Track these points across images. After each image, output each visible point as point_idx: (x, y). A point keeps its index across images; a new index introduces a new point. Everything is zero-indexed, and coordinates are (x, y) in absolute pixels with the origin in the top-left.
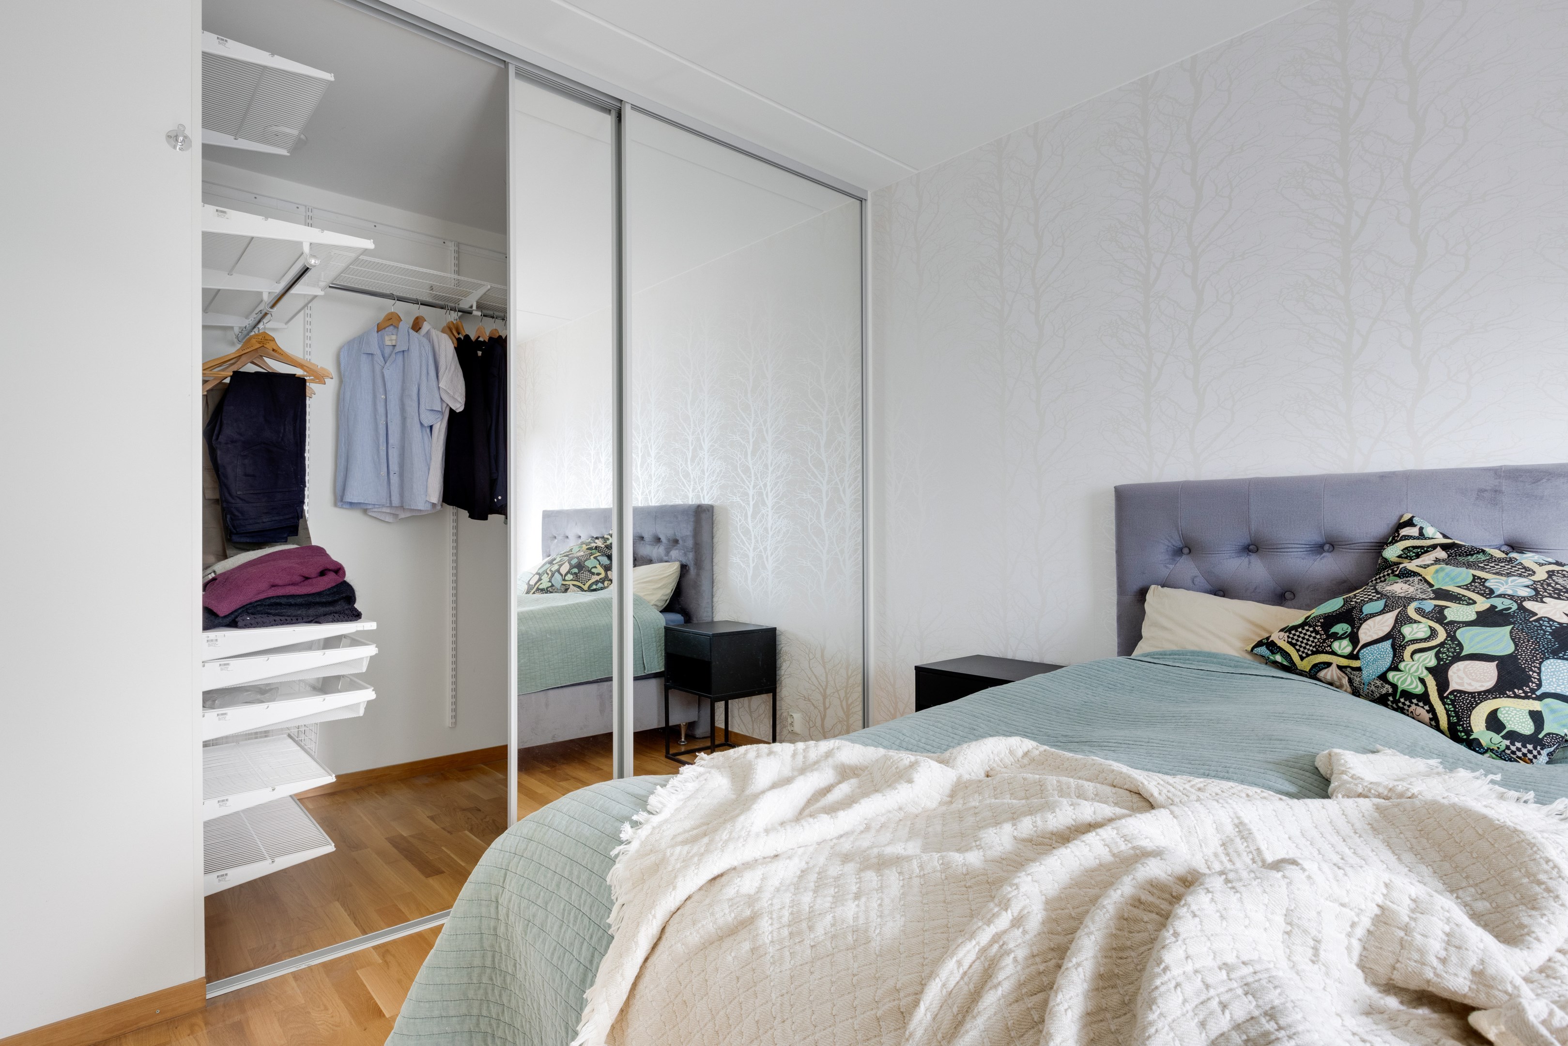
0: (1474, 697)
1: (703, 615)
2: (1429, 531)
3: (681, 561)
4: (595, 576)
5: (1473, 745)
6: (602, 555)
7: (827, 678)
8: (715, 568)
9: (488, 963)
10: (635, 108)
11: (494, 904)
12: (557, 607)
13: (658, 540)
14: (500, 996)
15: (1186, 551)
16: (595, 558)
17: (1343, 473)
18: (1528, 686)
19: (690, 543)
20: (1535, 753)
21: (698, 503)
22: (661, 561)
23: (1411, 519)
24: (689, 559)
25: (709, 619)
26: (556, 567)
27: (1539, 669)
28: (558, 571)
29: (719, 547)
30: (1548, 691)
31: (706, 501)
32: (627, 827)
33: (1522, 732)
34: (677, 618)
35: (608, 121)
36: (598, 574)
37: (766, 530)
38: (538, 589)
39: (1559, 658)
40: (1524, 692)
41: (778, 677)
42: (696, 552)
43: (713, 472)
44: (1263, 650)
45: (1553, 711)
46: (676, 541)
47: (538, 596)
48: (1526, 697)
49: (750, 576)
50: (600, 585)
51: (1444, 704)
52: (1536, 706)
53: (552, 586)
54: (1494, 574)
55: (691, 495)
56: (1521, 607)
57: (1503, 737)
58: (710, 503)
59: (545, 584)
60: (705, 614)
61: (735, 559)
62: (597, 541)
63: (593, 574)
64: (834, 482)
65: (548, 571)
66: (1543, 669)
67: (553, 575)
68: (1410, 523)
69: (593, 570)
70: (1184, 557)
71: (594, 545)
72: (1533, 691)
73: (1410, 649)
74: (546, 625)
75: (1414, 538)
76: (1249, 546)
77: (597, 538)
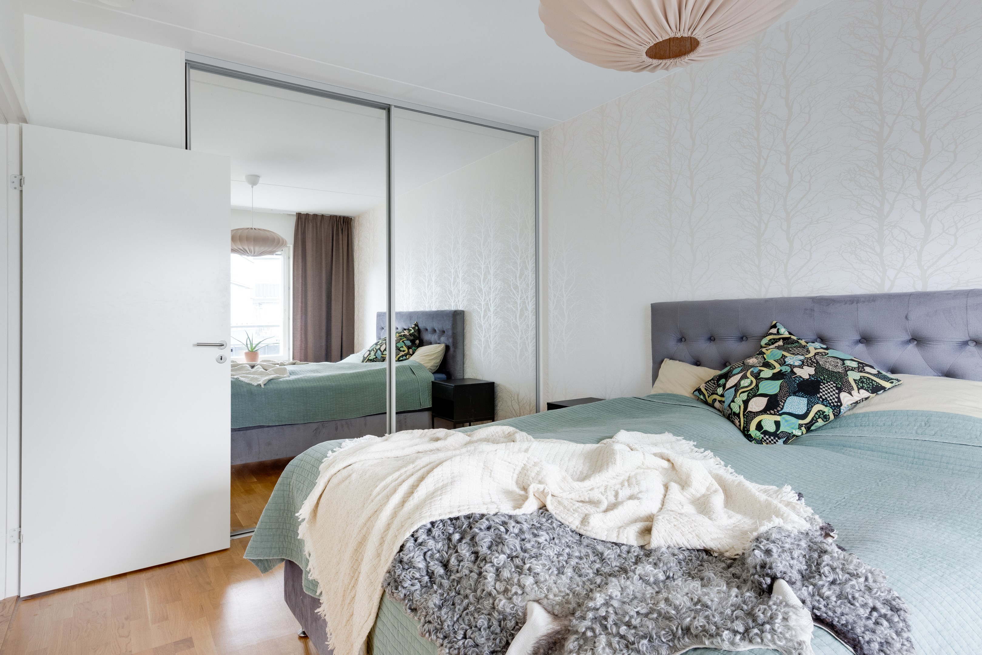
0: (754, 414)
1: (458, 375)
2: (783, 330)
3: (445, 343)
4: (402, 352)
5: (749, 437)
6: (407, 340)
7: (520, 411)
8: (465, 347)
9: (286, 508)
10: (396, 107)
11: (288, 486)
12: (373, 370)
13: (435, 331)
14: (290, 520)
15: (683, 340)
16: (403, 341)
17: (757, 298)
18: (777, 409)
19: (450, 333)
20: (775, 441)
21: (456, 309)
22: (436, 343)
23: (775, 324)
24: (450, 342)
25: (462, 377)
26: (378, 347)
27: (785, 401)
28: (380, 349)
29: (467, 335)
30: (785, 411)
31: (460, 308)
32: (330, 452)
33: (770, 431)
34: (443, 376)
35: (384, 113)
36: (404, 351)
37: (490, 325)
38: (368, 360)
39: (796, 396)
40: (775, 412)
41: (495, 411)
42: (453, 338)
43: (464, 291)
44: (697, 393)
45: (786, 421)
46: (444, 332)
47: (368, 363)
48: (775, 414)
49: (482, 352)
50: (404, 357)
51: (744, 418)
52: (778, 418)
53: (376, 357)
54: (791, 354)
55: (453, 304)
56: (792, 372)
57: (761, 433)
58: (462, 309)
59: (372, 357)
60: (459, 374)
61: (475, 342)
62: (405, 331)
63: (401, 351)
64: (523, 298)
65: (374, 349)
66: (787, 401)
67: (377, 351)
68: (774, 326)
69: (401, 349)
70: (682, 343)
71: (403, 334)
72: (778, 411)
73: (740, 391)
74: (366, 380)
75: (775, 334)
76: (711, 337)
77: (405, 329)
